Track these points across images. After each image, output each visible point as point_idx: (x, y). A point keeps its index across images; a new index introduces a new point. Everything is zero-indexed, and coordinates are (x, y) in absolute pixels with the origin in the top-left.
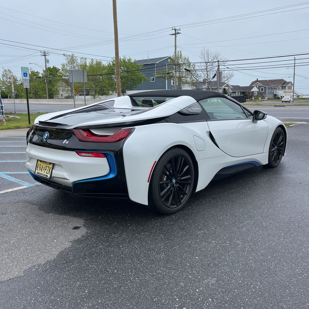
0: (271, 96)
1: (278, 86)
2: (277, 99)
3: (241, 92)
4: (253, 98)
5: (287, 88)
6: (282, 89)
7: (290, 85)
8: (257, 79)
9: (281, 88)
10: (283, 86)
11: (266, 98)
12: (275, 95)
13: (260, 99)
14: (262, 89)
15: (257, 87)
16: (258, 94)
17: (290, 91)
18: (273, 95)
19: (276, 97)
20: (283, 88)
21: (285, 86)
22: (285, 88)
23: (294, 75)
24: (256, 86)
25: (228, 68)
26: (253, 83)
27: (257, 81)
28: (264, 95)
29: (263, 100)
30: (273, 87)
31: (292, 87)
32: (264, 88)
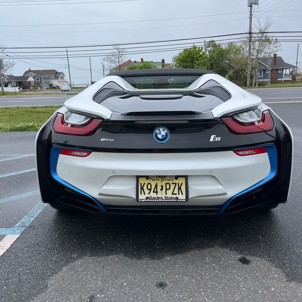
0: (48, 86)
1: (51, 76)
2: (53, 88)
3: (16, 82)
4: (32, 88)
5: (60, 78)
6: (56, 78)
7: (62, 75)
8: (30, 69)
10: (56, 77)
11: (45, 88)
12: (51, 85)
13: (39, 88)
14: (38, 79)
15: (33, 76)
16: (34, 84)
17: (62, 80)
18: (48, 85)
19: (51, 87)
20: (57, 78)
21: (58, 76)
22: (58, 78)
23: (69, 66)
24: (31, 76)
25: (8, 56)
26: (26, 73)
27: (30, 71)
28: (40, 85)
29: (42, 89)
30: (47, 77)
31: (64, 77)
32: (39, 78)
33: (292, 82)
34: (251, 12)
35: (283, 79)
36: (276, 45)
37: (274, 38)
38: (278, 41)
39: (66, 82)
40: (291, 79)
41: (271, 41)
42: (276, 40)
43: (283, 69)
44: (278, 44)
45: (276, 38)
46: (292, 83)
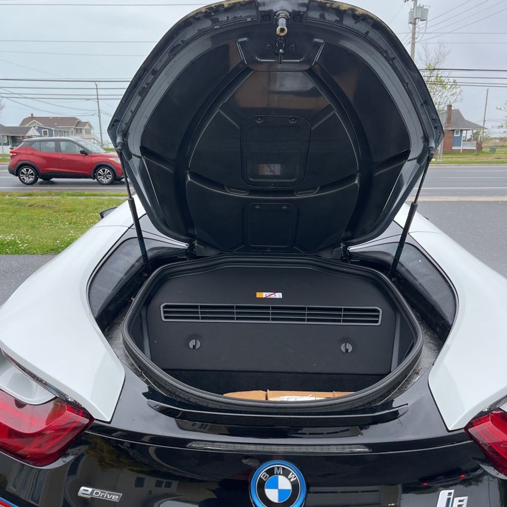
1: (69, 128)
3: (8, 136)
5: (84, 131)
6: (77, 133)
7: (87, 127)
8: (32, 115)
9: (75, 131)
10: (77, 129)
15: (37, 128)
17: (88, 136)
20: (78, 131)
21: (81, 129)
22: (81, 132)
23: (99, 112)
24: (34, 127)
26: (26, 121)
27: (32, 118)
30: (62, 130)
31: (92, 131)
32: (47, 130)
33: (476, 153)
34: (414, 34)
35: (461, 148)
36: (454, 91)
37: (451, 80)
38: (458, 84)
39: (94, 139)
40: (475, 148)
41: (445, 84)
42: (454, 82)
43: (462, 130)
44: (458, 90)
45: (455, 79)
46: (477, 155)
